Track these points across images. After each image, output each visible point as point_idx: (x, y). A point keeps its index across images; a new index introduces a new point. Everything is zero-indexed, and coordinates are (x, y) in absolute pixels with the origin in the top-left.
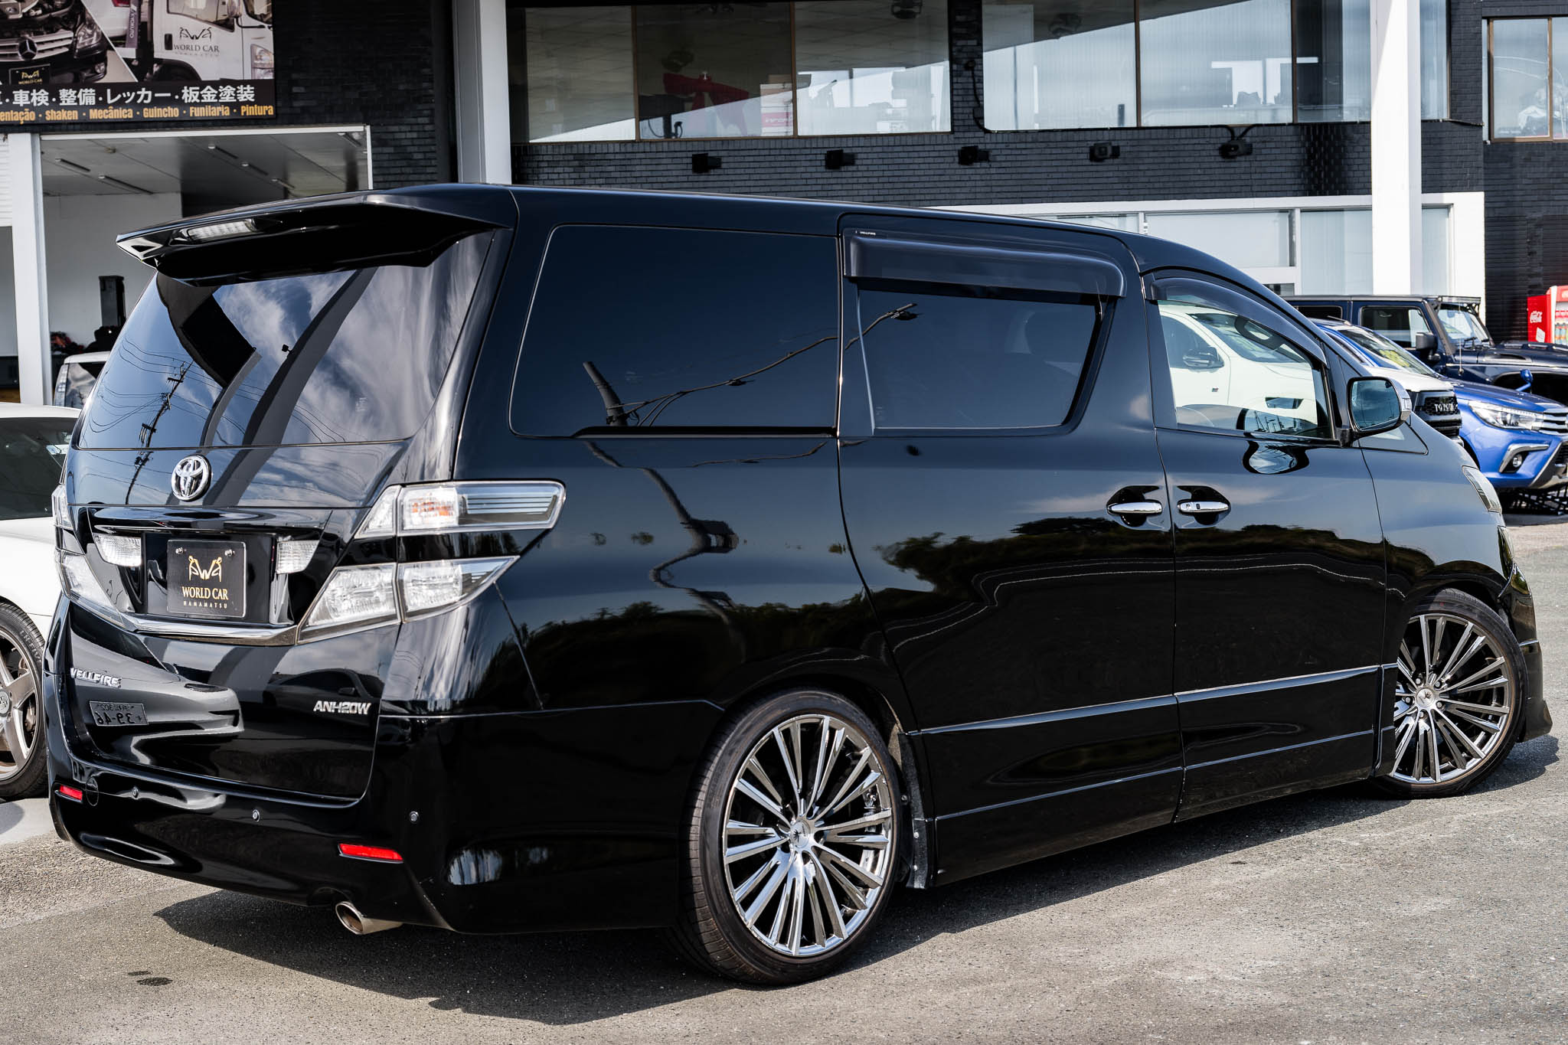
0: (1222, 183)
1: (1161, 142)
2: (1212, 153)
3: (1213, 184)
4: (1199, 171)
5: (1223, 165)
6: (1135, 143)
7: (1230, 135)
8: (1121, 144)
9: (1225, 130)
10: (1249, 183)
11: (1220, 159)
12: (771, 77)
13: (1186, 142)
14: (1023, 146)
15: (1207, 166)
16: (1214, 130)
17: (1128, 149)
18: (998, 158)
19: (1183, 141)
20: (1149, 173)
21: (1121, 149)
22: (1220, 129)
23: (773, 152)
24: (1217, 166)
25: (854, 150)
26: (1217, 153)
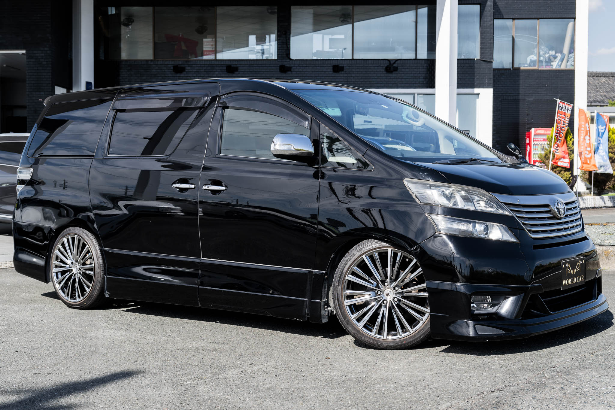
0: (385, 82)
1: (361, 65)
2: (382, 70)
3: (381, 82)
4: (376, 78)
5: (386, 75)
6: (350, 65)
7: (389, 63)
8: (345, 65)
9: (387, 61)
10: (396, 82)
11: (385, 73)
12: (208, 36)
13: (371, 65)
14: (305, 65)
15: (379, 75)
16: (382, 61)
17: (347, 68)
18: (296, 70)
19: (370, 65)
20: (355, 78)
21: (345, 68)
22: (385, 61)
23: (206, 66)
24: (383, 75)
25: (238, 66)
26: (384, 70)
